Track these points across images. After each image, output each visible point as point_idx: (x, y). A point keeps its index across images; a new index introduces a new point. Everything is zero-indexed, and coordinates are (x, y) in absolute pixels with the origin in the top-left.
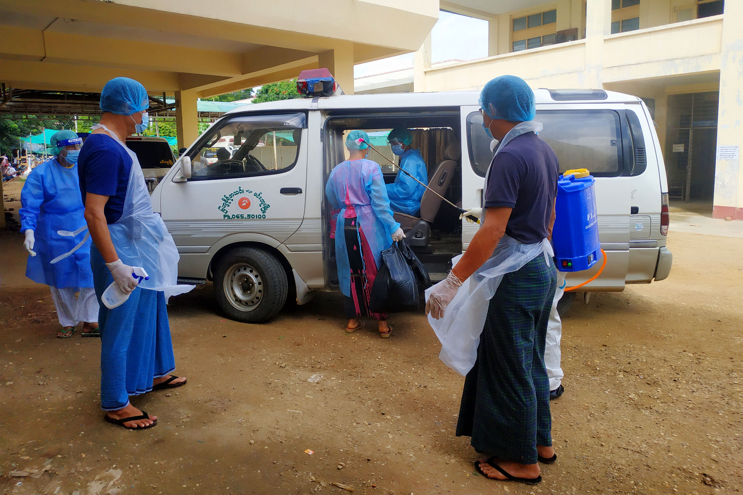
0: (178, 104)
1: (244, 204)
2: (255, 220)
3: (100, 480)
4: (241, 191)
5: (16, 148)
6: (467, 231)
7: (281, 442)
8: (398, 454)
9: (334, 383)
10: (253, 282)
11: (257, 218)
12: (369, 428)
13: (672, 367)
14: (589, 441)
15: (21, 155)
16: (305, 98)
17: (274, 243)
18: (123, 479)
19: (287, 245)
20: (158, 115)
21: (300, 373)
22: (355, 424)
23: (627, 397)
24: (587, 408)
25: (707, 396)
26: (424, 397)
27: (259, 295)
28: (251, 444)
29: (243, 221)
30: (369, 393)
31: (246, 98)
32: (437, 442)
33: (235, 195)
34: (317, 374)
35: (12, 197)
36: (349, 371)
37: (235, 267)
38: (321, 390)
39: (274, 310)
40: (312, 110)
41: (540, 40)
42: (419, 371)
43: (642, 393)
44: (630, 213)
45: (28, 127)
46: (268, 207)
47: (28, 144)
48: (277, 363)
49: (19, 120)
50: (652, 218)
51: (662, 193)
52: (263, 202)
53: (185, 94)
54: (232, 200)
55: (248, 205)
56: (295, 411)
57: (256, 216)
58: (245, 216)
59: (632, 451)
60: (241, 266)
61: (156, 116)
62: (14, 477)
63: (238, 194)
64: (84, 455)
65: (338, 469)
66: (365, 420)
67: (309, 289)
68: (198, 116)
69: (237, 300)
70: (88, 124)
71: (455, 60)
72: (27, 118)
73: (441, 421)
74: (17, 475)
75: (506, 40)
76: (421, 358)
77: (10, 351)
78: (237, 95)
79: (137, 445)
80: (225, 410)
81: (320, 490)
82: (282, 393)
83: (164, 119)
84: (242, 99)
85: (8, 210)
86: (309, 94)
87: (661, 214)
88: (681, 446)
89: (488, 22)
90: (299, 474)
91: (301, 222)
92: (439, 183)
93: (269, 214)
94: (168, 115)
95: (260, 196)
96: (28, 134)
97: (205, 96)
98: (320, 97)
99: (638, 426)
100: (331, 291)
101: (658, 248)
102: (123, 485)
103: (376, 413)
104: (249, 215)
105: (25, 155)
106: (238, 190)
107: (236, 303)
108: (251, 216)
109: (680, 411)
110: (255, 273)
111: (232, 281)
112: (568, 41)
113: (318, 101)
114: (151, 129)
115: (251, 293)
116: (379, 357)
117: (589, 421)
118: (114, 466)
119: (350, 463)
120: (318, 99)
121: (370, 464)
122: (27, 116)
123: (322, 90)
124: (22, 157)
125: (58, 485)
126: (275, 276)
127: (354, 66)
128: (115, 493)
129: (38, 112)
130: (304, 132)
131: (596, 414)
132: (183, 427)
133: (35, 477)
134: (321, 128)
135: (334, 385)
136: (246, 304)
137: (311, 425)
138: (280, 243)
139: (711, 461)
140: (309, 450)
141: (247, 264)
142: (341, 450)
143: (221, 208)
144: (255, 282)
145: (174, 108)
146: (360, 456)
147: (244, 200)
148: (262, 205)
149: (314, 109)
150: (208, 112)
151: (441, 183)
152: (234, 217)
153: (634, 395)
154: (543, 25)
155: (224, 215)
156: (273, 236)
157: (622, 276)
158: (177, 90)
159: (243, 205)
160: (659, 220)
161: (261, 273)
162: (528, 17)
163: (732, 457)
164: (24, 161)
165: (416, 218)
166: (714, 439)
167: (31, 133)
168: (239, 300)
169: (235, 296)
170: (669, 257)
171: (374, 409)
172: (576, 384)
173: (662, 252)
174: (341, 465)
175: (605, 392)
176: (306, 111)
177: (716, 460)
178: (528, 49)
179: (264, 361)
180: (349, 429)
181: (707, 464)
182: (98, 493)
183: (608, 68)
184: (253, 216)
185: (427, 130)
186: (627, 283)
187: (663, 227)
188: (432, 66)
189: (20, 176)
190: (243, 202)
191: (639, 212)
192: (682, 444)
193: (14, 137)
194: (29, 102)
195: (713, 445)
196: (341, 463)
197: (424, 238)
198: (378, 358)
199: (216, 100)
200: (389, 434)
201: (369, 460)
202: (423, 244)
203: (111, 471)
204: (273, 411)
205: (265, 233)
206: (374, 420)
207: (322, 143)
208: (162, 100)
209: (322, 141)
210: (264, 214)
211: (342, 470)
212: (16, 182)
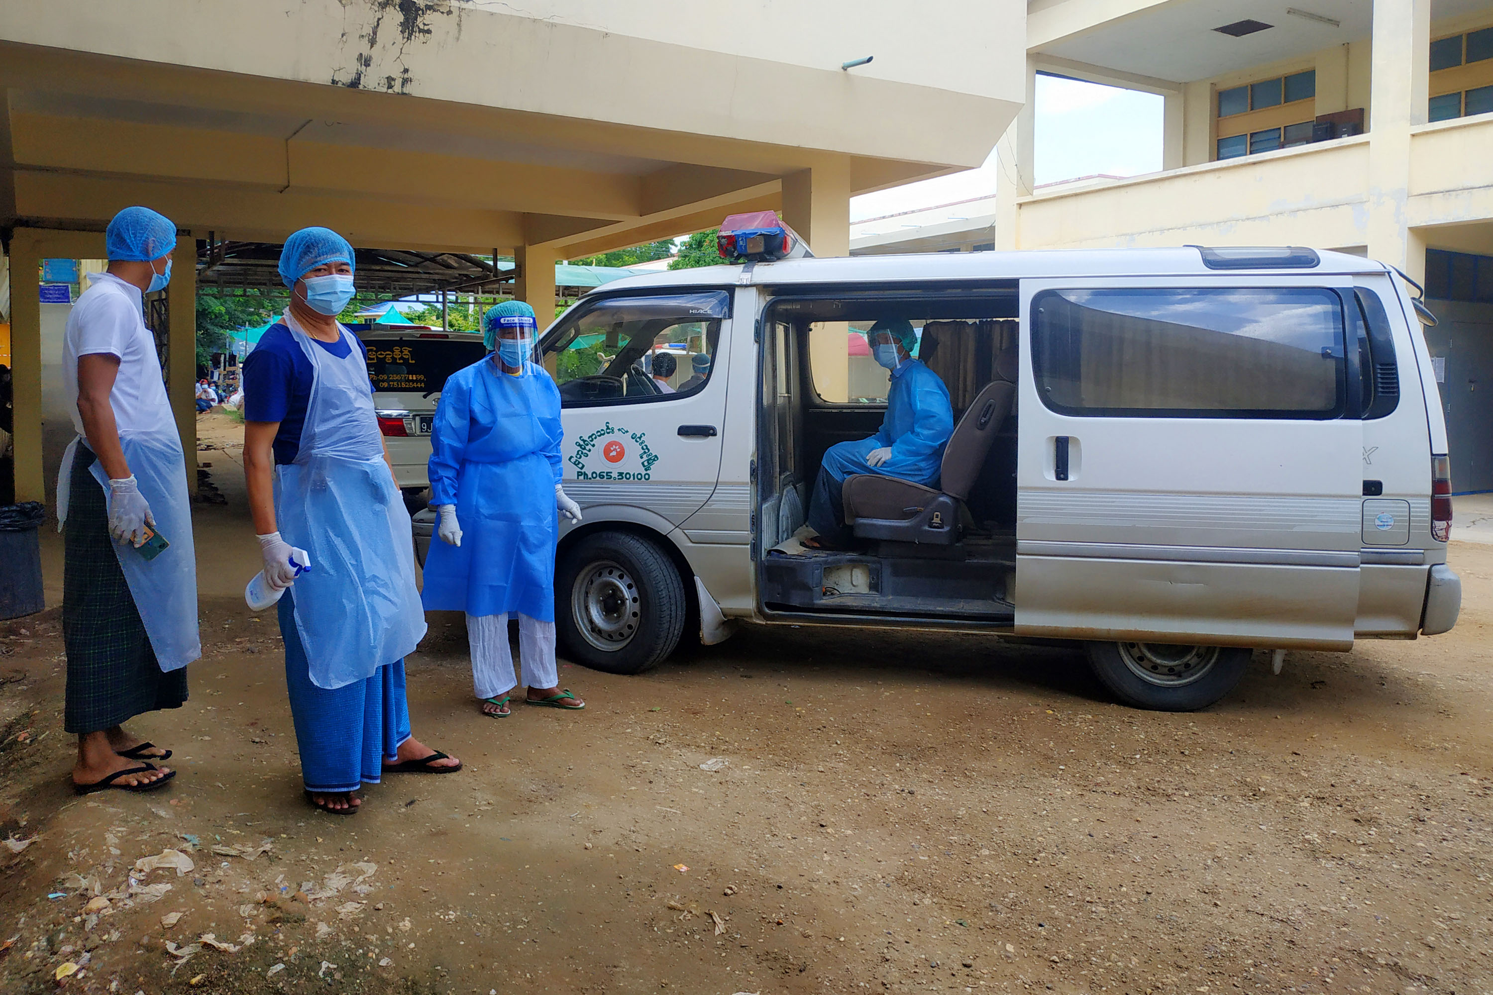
0: (519, 272)
1: (614, 453)
2: (633, 483)
3: (343, 873)
4: (609, 430)
5: (219, 352)
6: (1028, 517)
7: (637, 850)
8: (832, 884)
9: (747, 774)
10: (624, 596)
11: (634, 479)
12: (791, 844)
13: (1421, 797)
14: (1193, 895)
15: (227, 364)
16: (731, 264)
17: (663, 526)
18: (377, 876)
19: (686, 531)
20: (483, 292)
21: (689, 756)
22: (768, 836)
23: (1301, 837)
24: (1213, 849)
25: (1471, 848)
26: (905, 808)
27: (634, 622)
28: (586, 849)
29: (611, 484)
30: (804, 793)
31: (659, 258)
32: (906, 873)
33: (599, 436)
34: (720, 758)
35: (207, 442)
36: (777, 759)
37: (594, 568)
38: (720, 783)
39: (659, 652)
40: (741, 286)
41: (1278, 136)
42: (908, 769)
43: (1334, 834)
44: (1362, 494)
45: (243, 312)
46: (654, 460)
47: (240, 343)
48: (652, 737)
49: (227, 298)
50: (1411, 505)
51: (1432, 454)
52: (647, 451)
53: (532, 252)
54: (593, 446)
55: (620, 455)
56: (669, 809)
57: (634, 475)
58: (615, 475)
59: (1271, 918)
60: (606, 567)
61: (478, 293)
62: (218, 854)
63: (604, 434)
64: (320, 840)
65: (725, 894)
66: (788, 832)
67: (725, 616)
68: (557, 295)
69: (595, 629)
70: (352, 307)
71: (1100, 176)
72: (244, 295)
73: (923, 844)
74: (223, 852)
75: (1202, 139)
76: (919, 749)
77: (208, 691)
78: (641, 253)
79: (403, 835)
80: (551, 799)
81: (687, 918)
82: (651, 782)
83: (495, 299)
84: (651, 259)
85: (201, 465)
86: (738, 258)
87: (1432, 497)
88: (1373, 919)
89: (1163, 97)
90: (659, 895)
91: (713, 488)
92: (979, 423)
93: (656, 472)
94: (501, 292)
95: (642, 439)
96: (243, 324)
97: (574, 255)
98: (759, 262)
99: (1301, 883)
100: (764, 623)
101: (1427, 567)
102: (378, 884)
103: (810, 823)
104: (621, 474)
105: (234, 365)
106: (605, 428)
107: (591, 635)
108: (624, 475)
109: (1399, 867)
110: (627, 580)
111: (587, 593)
112: (1341, 137)
113: (754, 269)
114: (471, 319)
115: (619, 617)
116: (839, 742)
117: (1207, 867)
118: (366, 859)
119: (747, 889)
120: (754, 266)
121: (781, 892)
122: (245, 291)
123: (762, 249)
124: (228, 368)
125: (281, 873)
126: (662, 587)
127: (851, 199)
128: (366, 891)
129: (265, 284)
130: (726, 325)
131: (1226, 858)
132: (479, 817)
133: (248, 858)
134: (757, 318)
135: (745, 777)
136: (610, 637)
137: (692, 832)
138: (674, 527)
139: (1422, 946)
140: (681, 865)
141: (615, 564)
142: (736, 870)
143: (573, 460)
144: (627, 597)
145: (512, 278)
146: (766, 881)
147: (614, 447)
148: (645, 456)
149: (745, 283)
150: (578, 287)
151: (981, 424)
152: (594, 475)
153: (1316, 836)
154: (1285, 102)
155: (578, 472)
156: (663, 513)
157: (1347, 621)
158: (519, 244)
159: (611, 454)
160: (1428, 510)
161: (638, 581)
162: (1251, 85)
163: (1467, 945)
164: (231, 377)
165: (931, 490)
166: (1446, 915)
167: (247, 323)
168: (597, 629)
169: (591, 622)
170: (1453, 588)
171: (808, 817)
172: (1209, 810)
173: (1436, 576)
174: (731, 889)
175: (1261, 827)
176: (730, 289)
177: (1432, 945)
178: (1251, 153)
179: (629, 733)
180: (757, 843)
181: (1411, 950)
182: (340, 889)
183: (1422, 194)
184: (628, 476)
185: (975, 322)
186: (1358, 635)
187: (1437, 523)
188: (1036, 192)
189: (223, 405)
190: (612, 449)
191: (1384, 491)
192: (1375, 917)
193: (217, 330)
194: (252, 265)
195: (1438, 923)
196: (730, 886)
197: (946, 529)
198: (837, 743)
199: (599, 263)
200: (825, 855)
201: (780, 887)
202: (944, 541)
203: (361, 864)
204: (630, 806)
205: (648, 507)
206: (805, 833)
207: (756, 346)
208: (491, 263)
209: (756, 342)
210: (648, 472)
211: (731, 896)
212: (215, 416)
